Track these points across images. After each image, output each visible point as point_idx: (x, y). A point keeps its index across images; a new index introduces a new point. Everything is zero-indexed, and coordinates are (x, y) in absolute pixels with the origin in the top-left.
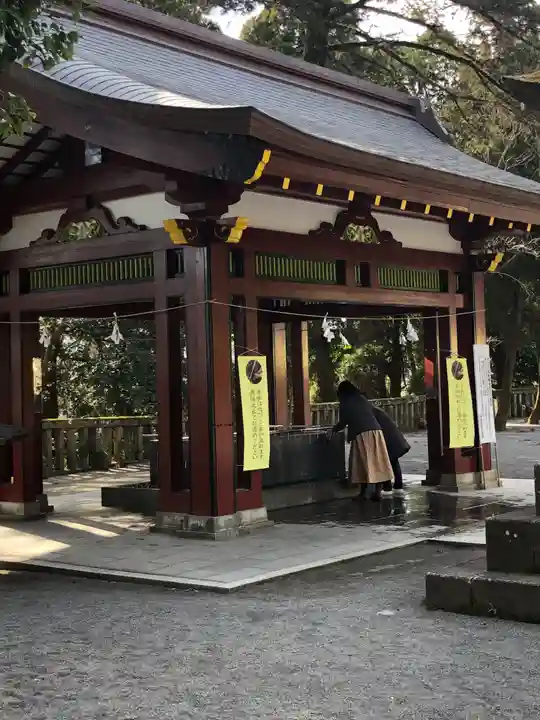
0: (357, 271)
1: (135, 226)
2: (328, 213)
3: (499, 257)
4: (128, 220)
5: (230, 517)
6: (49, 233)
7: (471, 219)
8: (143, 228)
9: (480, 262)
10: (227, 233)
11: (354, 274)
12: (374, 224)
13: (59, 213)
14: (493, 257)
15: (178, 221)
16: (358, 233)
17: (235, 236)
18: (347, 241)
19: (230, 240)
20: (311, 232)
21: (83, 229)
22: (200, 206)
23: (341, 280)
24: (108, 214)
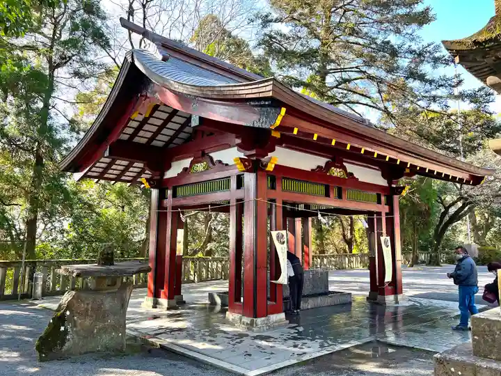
0: (336, 190)
1: (223, 164)
2: (321, 161)
3: (407, 188)
4: (220, 162)
5: (263, 319)
6: (185, 169)
7: (398, 163)
8: (227, 165)
9: (397, 191)
10: (266, 166)
11: (334, 193)
12: (344, 168)
13: (190, 160)
14: (404, 188)
15: (240, 158)
16: (336, 172)
17: (271, 167)
18: (331, 176)
19: (267, 169)
20: (312, 170)
21: (200, 167)
22: (254, 152)
23: (327, 195)
24: (211, 159)
